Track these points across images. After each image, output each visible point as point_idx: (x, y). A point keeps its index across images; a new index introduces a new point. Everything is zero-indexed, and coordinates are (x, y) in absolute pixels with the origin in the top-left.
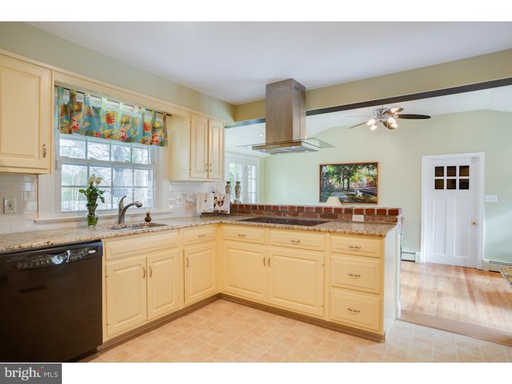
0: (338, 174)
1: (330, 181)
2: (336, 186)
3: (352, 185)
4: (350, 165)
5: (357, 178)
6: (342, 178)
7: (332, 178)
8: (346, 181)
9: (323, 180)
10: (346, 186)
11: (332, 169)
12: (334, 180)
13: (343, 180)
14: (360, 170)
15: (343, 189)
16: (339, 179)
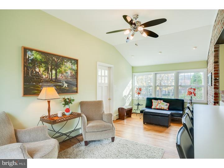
0: (46, 63)
1: (37, 70)
2: (44, 76)
3: (59, 76)
4: (58, 57)
5: (63, 70)
6: (50, 68)
7: (39, 67)
8: (54, 72)
9: (27, 67)
10: (54, 77)
11: (39, 57)
12: (42, 69)
13: (51, 71)
14: (65, 64)
15: (52, 80)
16: (47, 69)
